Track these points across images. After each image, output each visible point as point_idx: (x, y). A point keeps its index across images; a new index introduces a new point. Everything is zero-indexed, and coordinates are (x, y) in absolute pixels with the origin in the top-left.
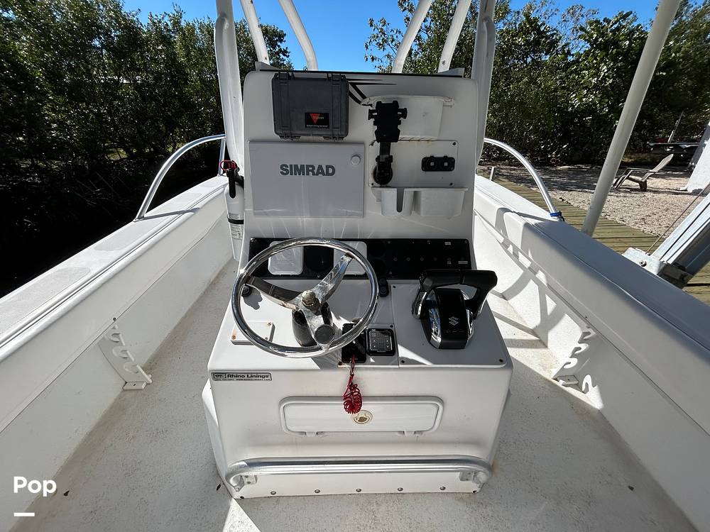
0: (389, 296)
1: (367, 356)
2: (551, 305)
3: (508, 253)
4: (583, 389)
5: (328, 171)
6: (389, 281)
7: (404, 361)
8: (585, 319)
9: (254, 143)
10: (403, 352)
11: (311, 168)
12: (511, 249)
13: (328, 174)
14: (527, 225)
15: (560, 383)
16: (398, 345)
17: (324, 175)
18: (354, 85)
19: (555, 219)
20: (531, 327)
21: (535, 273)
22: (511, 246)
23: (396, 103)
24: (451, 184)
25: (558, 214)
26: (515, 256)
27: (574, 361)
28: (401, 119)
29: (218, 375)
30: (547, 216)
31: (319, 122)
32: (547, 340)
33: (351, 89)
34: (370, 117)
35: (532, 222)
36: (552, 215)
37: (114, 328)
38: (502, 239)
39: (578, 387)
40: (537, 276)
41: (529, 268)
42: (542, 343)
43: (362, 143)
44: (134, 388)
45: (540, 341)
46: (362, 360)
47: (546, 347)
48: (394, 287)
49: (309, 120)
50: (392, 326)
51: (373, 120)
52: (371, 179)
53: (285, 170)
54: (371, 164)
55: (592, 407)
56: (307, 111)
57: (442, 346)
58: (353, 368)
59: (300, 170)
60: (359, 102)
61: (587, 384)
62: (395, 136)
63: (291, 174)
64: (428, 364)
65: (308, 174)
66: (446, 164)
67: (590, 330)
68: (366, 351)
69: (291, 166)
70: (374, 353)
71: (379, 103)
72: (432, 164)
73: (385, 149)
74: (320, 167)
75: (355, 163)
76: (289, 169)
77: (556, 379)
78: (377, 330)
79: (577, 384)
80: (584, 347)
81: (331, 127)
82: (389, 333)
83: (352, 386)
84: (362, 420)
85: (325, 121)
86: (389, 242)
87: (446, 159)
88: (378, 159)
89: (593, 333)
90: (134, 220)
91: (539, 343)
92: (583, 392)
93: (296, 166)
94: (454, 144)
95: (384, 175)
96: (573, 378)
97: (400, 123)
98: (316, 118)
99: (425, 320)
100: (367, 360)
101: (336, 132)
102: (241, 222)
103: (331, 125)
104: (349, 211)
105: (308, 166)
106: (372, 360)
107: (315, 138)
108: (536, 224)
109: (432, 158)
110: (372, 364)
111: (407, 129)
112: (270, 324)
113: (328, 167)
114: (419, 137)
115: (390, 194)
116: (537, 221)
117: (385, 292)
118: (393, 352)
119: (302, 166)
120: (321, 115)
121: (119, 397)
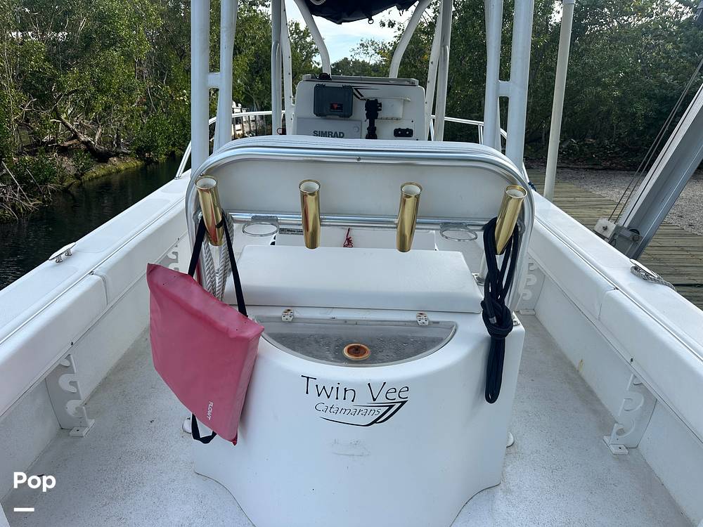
5: (340, 135)
11: (330, 133)
13: (340, 137)
17: (338, 137)
31: (337, 108)
33: (355, 91)
43: (360, 121)
49: (332, 107)
51: (365, 108)
53: (316, 134)
54: (365, 131)
56: (332, 103)
59: (324, 134)
60: (359, 98)
62: (376, 116)
63: (319, 136)
65: (329, 137)
66: (408, 133)
69: (320, 132)
71: (370, 99)
72: (400, 132)
73: (372, 124)
74: (336, 133)
75: (355, 130)
76: (318, 133)
85: (341, 107)
87: (407, 130)
88: (368, 128)
93: (322, 132)
94: (412, 122)
97: (378, 110)
98: (336, 106)
101: (346, 114)
103: (343, 110)
107: (335, 117)
109: (400, 129)
111: (383, 113)
113: (340, 133)
114: (391, 117)
119: (326, 132)
120: (339, 105)
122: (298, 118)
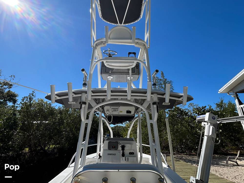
11: (112, 154)
28: (125, 147)
31: (114, 147)
43: (120, 150)
49: (113, 147)
51: (121, 147)
52: (121, 156)
53: (108, 154)
54: (121, 154)
56: (113, 146)
59: (110, 154)
60: (119, 144)
66: (133, 153)
73: (123, 151)
74: (114, 154)
75: (119, 153)
85: (115, 147)
88: (122, 153)
94: (134, 150)
95: (123, 155)
101: (116, 149)
104: (118, 161)
107: (113, 150)
114: (128, 149)
115: (124, 158)
122: (104, 150)
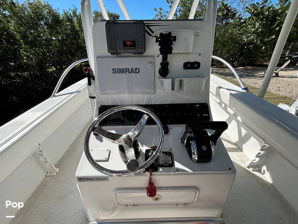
0: (168, 133)
1: (159, 167)
2: (244, 132)
3: (222, 107)
4: (262, 173)
5: (136, 71)
6: (169, 126)
7: (178, 170)
8: (264, 139)
9: (98, 58)
10: (177, 165)
11: (127, 70)
12: (223, 105)
13: (136, 72)
14: (231, 94)
15: (251, 170)
16: (175, 161)
17: (134, 73)
18: (148, 27)
19: (244, 91)
20: (234, 142)
21: (236, 117)
22: (223, 104)
23: (170, 33)
24: (199, 75)
25: (246, 89)
26: (225, 109)
27: (258, 159)
28: (173, 42)
29: (81, 179)
30: (240, 90)
31: (130, 46)
32: (242, 148)
33: (146, 28)
34: (157, 41)
35: (234, 92)
36: (243, 89)
37: (40, 148)
38: (219, 101)
39: (260, 171)
40: (237, 118)
41: (233, 115)
42: (240, 149)
43: (153, 56)
44: (51, 175)
45: (239, 148)
46: (156, 170)
47: (242, 151)
48: (171, 128)
49: (125, 45)
50: (171, 150)
51: (158, 43)
52: (158, 75)
53: (115, 71)
54: (158, 67)
55: (268, 182)
56: (124, 40)
57: (198, 162)
58: (151, 175)
59: (121, 71)
60: (151, 35)
61: (264, 170)
62: (170, 51)
63: (118, 73)
64: (190, 171)
65: (126, 73)
66: (196, 65)
67: (266, 145)
68: (158, 165)
69: (117, 69)
70: (162, 166)
71: (161, 34)
72: (189, 66)
73: (165, 58)
74: (132, 69)
75: (149, 66)
76: (116, 70)
77: (248, 168)
78: (163, 152)
79: (259, 170)
80: (262, 153)
81: (137, 48)
82: (169, 154)
83: (151, 183)
84: (157, 199)
85: (133, 45)
86: (168, 106)
87: (196, 63)
88: (161, 64)
89: (267, 146)
90: (51, 97)
91: (238, 149)
92: (262, 174)
93: (120, 69)
94: (200, 55)
95: (164, 71)
96: (257, 167)
97: (172, 44)
98: (129, 43)
99: (188, 146)
100: (158, 170)
101: (140, 50)
102: (94, 98)
103: (136, 46)
104: (148, 91)
105: (126, 69)
106: (161, 170)
107: (129, 54)
108: (235, 94)
109: (188, 63)
110: (161, 172)
111: (176, 47)
112: (108, 150)
113: (136, 69)
114: (182, 52)
115: (167, 82)
116: (236, 92)
117: (167, 131)
118: (172, 165)
119: (123, 69)
120: (132, 42)
121: (44, 180)
